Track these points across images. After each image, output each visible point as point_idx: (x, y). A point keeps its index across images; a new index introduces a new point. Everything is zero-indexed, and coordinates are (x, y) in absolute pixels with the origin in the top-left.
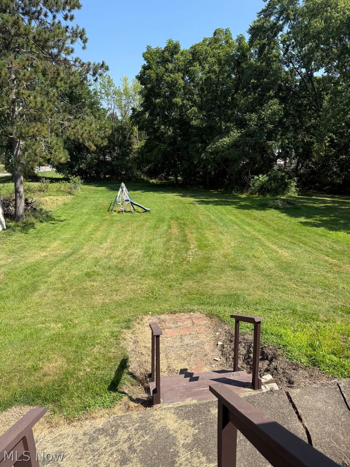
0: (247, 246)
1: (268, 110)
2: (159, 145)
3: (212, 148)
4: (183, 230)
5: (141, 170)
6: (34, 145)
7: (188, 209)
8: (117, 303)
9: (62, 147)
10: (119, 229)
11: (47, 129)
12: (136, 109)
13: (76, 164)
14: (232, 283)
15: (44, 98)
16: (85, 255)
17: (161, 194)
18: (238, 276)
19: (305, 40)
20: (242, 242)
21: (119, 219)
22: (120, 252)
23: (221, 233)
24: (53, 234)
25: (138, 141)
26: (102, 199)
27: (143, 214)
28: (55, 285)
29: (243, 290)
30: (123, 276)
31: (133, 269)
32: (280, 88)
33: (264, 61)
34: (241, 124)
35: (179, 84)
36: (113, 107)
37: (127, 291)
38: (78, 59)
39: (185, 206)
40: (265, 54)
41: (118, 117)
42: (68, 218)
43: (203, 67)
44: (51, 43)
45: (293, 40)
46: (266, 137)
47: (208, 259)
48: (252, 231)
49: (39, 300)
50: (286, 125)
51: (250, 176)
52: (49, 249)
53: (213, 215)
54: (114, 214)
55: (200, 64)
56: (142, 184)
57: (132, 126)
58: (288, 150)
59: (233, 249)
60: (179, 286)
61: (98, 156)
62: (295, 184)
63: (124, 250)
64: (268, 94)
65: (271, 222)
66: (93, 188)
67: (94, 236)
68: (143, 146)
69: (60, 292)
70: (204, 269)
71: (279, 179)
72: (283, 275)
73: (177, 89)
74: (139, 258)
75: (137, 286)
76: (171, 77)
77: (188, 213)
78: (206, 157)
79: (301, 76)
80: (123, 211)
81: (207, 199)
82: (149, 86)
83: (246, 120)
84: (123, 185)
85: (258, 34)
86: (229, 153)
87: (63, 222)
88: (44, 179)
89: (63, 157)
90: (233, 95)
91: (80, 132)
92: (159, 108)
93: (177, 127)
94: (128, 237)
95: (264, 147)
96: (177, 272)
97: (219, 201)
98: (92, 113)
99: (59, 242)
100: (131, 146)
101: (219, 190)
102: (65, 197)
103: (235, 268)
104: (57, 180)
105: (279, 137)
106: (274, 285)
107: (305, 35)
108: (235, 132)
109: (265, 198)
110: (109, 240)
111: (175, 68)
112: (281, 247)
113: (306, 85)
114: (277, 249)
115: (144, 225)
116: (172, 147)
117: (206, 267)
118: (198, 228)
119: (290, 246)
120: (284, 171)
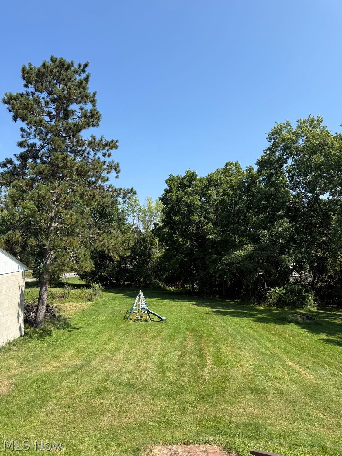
0: (268, 365)
1: (279, 227)
2: (177, 255)
3: (227, 259)
4: (199, 343)
5: (159, 278)
6: (63, 256)
7: (204, 319)
8: (126, 427)
9: (89, 258)
10: (133, 339)
11: (77, 242)
12: (158, 224)
13: (98, 272)
14: (253, 409)
15: (79, 216)
16: (97, 368)
17: (177, 302)
18: (258, 400)
19: (308, 171)
20: (261, 360)
21: (134, 327)
22: (133, 366)
23: (239, 348)
24: (68, 342)
25: (158, 251)
26: (119, 306)
27: (159, 323)
28: (64, 400)
29: (264, 418)
30: (134, 394)
31: (145, 387)
32: (289, 209)
33: (272, 186)
34: (254, 239)
35: (197, 205)
36: (137, 222)
37: (137, 412)
38: (112, 185)
39: (201, 316)
40: (273, 181)
41: (141, 230)
42: (85, 326)
43: (218, 192)
44: (91, 174)
45: (297, 171)
46: (279, 251)
47: (225, 379)
48: (272, 347)
49: (45, 418)
50: (298, 241)
51: (266, 288)
52: (62, 359)
53: (231, 328)
54: (130, 322)
55: (215, 189)
56: (159, 292)
57: (153, 238)
58: (303, 264)
59: (253, 368)
60: (194, 409)
61: (120, 264)
62: (313, 298)
63: (137, 363)
64: (279, 214)
65: (291, 338)
66: (111, 294)
67: (108, 346)
68: (163, 256)
69: (68, 410)
70: (221, 391)
71: (296, 292)
72: (308, 401)
73: (194, 209)
74: (151, 373)
75: (148, 407)
76: (189, 199)
77: (205, 323)
78: (222, 268)
79: (308, 199)
80: (138, 319)
81: (224, 309)
82: (170, 205)
83: (258, 236)
84: (141, 292)
85: (265, 165)
86: (244, 265)
87: (79, 330)
88: (67, 285)
89: (89, 266)
90: (245, 214)
91: (107, 244)
92: (178, 223)
93: (194, 240)
94: (141, 349)
95: (278, 261)
96: (191, 393)
97: (236, 312)
98: (118, 227)
99: (73, 351)
100: (151, 255)
101: (236, 300)
102: (84, 304)
103: (255, 391)
104: (79, 286)
105: (291, 251)
106: (299, 413)
107: (308, 167)
108: (248, 246)
109: (284, 311)
110: (122, 352)
111: (193, 192)
112: (304, 367)
113: (313, 206)
114: (300, 370)
115: (159, 335)
116: (189, 257)
117: (224, 388)
118: (214, 342)
119: (313, 366)
120: (300, 285)
